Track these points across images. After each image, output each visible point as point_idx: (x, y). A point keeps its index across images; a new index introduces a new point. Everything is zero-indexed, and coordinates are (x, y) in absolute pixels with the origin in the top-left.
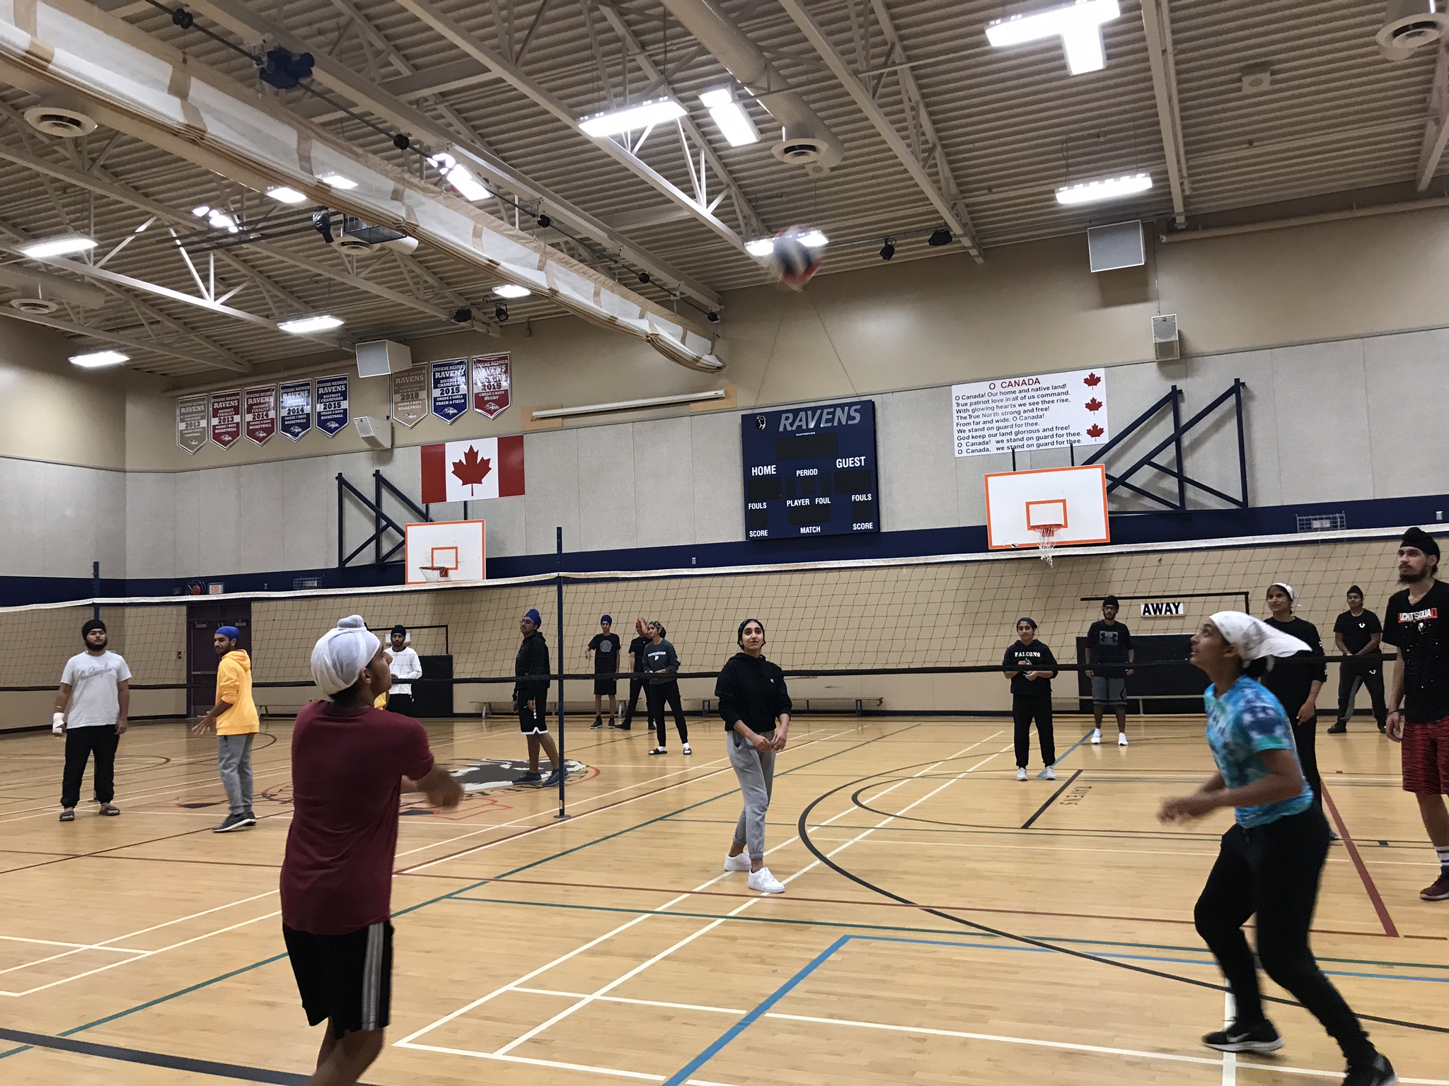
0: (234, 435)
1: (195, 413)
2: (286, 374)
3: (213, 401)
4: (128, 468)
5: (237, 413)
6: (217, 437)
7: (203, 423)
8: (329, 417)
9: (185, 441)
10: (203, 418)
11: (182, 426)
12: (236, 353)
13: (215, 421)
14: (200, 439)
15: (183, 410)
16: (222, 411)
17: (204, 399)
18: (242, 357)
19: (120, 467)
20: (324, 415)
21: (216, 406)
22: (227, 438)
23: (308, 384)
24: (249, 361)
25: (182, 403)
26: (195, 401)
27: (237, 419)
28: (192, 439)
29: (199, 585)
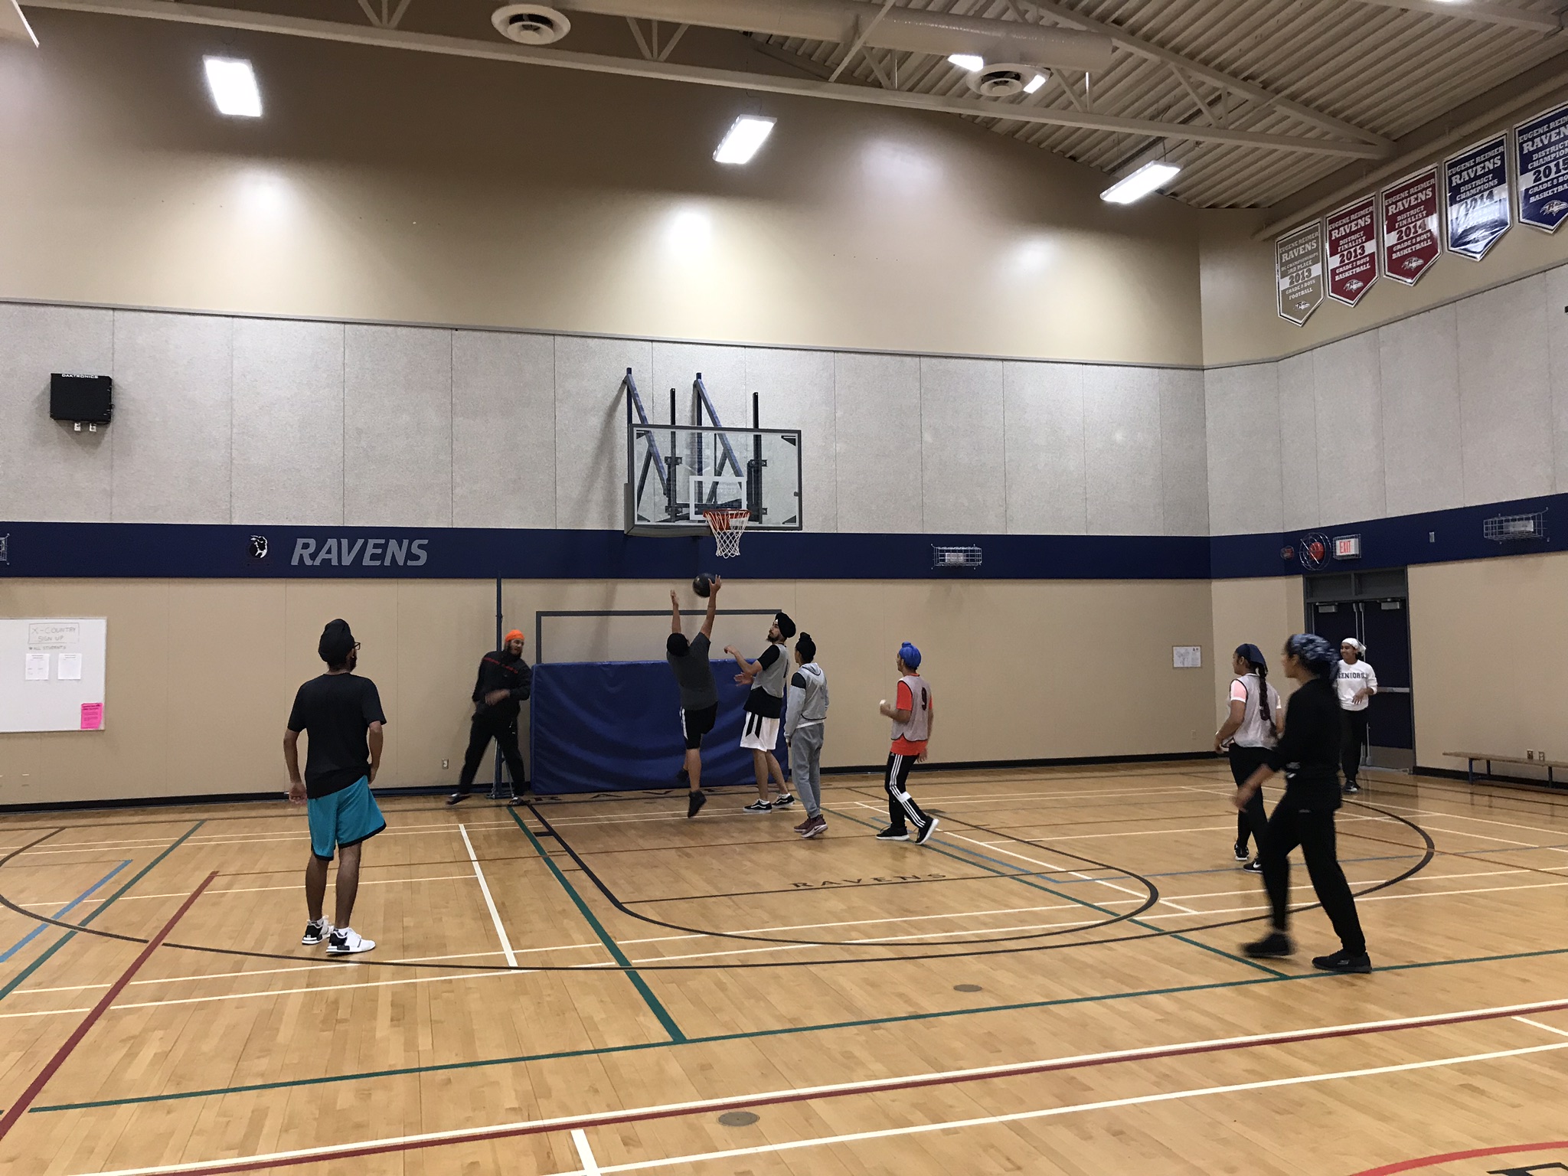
0: (1366, 277)
1: (1304, 256)
2: (1455, 136)
3: (1329, 228)
4: (1206, 363)
5: (1369, 238)
6: (1339, 288)
7: (1317, 270)
8: (1546, 195)
9: (1290, 306)
10: (1315, 262)
11: (1285, 283)
12: (1361, 125)
13: (1334, 262)
14: (1312, 298)
15: (1285, 258)
16: (1346, 240)
17: (1316, 230)
18: (1374, 131)
19: (1197, 363)
20: (1534, 195)
21: (1335, 235)
22: (1355, 285)
23: (1501, 143)
24: (1386, 135)
25: (1282, 246)
26: (1300, 237)
27: (1370, 247)
28: (1298, 301)
29: (1320, 541)
